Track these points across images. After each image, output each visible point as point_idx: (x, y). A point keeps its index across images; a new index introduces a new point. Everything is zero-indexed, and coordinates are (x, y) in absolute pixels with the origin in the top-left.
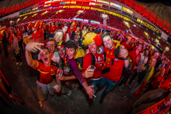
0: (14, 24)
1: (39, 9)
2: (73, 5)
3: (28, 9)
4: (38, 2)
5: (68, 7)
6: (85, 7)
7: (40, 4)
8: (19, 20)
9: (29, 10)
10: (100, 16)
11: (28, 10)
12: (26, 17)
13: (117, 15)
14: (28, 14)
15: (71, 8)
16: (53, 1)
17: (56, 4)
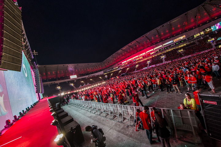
3: (110, 69)
4: (116, 64)
10: (160, 59)
16: (127, 61)
17: (131, 62)
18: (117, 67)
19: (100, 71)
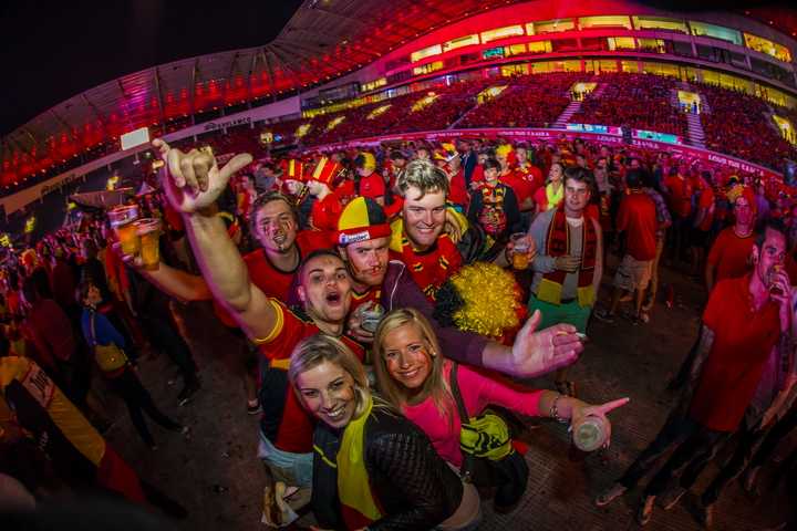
0: (283, 146)
1: (392, 83)
2: (541, 57)
3: (342, 86)
4: (379, 57)
5: (525, 69)
6: (596, 63)
7: (391, 65)
8: (303, 130)
9: (345, 89)
10: (668, 100)
11: (340, 90)
12: (338, 121)
13: (737, 87)
14: (348, 109)
15: (538, 76)
16: (446, 49)
17: (468, 58)
18: (382, 82)
19: (281, 98)
